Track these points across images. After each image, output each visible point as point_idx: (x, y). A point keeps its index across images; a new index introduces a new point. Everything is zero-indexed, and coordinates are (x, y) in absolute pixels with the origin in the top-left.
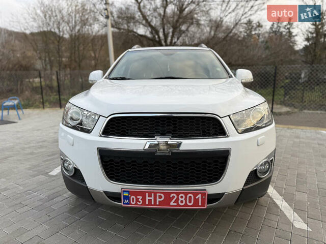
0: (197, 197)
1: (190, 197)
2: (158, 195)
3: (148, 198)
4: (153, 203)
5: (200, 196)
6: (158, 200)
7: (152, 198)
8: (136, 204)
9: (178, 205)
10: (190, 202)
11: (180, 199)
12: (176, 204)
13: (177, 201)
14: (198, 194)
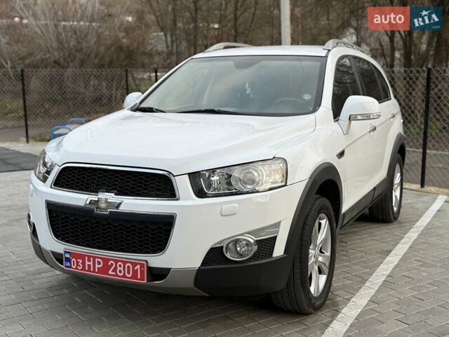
0: (136, 268)
1: (129, 267)
2: (97, 260)
3: (87, 263)
4: (92, 270)
5: (138, 267)
6: (97, 266)
7: (91, 263)
8: (76, 268)
9: (117, 275)
10: (129, 273)
11: (119, 268)
12: (114, 273)
13: (115, 270)
14: (137, 264)
